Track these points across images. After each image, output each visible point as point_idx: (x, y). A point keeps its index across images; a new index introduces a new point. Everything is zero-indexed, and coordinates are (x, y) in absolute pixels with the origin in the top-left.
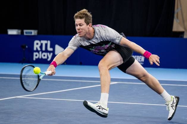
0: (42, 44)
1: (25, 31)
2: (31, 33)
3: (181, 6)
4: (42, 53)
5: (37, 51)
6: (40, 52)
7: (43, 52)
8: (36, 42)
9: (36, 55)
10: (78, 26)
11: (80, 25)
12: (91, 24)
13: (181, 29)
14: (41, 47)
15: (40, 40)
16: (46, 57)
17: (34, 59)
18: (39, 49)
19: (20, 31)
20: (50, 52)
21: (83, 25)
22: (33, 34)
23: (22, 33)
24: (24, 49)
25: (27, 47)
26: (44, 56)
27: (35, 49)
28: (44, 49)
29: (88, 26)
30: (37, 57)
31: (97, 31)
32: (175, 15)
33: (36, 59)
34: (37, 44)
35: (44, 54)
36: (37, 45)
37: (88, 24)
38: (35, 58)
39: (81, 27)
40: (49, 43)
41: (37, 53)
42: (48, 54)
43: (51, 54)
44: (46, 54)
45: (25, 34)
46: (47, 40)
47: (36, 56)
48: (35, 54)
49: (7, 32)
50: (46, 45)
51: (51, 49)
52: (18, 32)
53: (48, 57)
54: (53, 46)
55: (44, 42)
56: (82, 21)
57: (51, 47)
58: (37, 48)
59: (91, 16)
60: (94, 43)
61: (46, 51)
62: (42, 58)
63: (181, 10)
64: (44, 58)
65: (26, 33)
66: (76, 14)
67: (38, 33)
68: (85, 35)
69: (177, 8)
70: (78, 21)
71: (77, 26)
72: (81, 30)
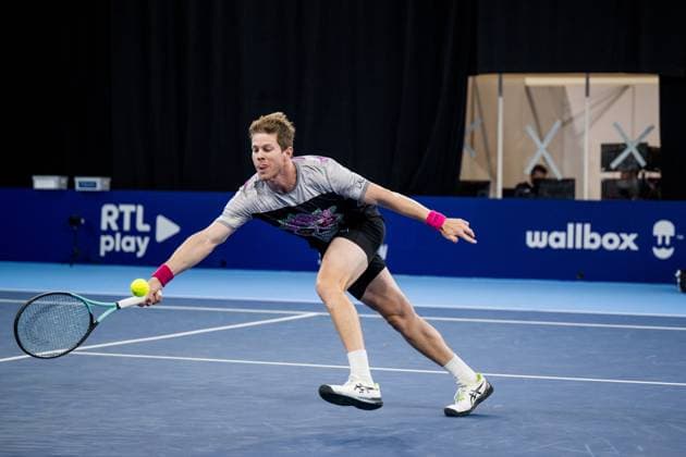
0: (121, 215)
1: (78, 180)
2: (95, 185)
3: (481, 116)
4: (122, 237)
5: (110, 232)
6: (118, 236)
7: (124, 234)
8: (106, 208)
9: (108, 243)
10: (261, 151)
11: (265, 149)
12: (290, 150)
13: (482, 176)
14: (120, 221)
15: (117, 205)
16: (132, 248)
17: (102, 253)
18: (115, 227)
19: (64, 181)
20: (143, 235)
21: (273, 149)
22: (99, 188)
23: (71, 184)
24: (75, 228)
25: (83, 221)
26: (128, 244)
27: (104, 227)
28: (127, 227)
29: (285, 153)
30: (110, 248)
31: (303, 170)
32: (467, 139)
33: (107, 253)
34: (110, 213)
35: (127, 239)
36: (108, 216)
37: (284, 148)
38: (103, 249)
39: (268, 155)
40: (140, 210)
41: (109, 238)
42: (139, 239)
43: (147, 240)
44: (132, 239)
45: (78, 188)
46: (136, 204)
47: (106, 245)
48: (104, 239)
49: (31, 183)
50: (133, 216)
51: (147, 228)
52: (60, 183)
53: (137, 249)
54: (150, 219)
55: (127, 209)
56: (271, 139)
57: (145, 222)
58: (109, 225)
59: (292, 129)
60: (293, 204)
61: (134, 232)
62: (121, 250)
63: (483, 125)
64: (126, 249)
65: (81, 185)
66: (255, 123)
67: (113, 186)
68: (274, 177)
69: (473, 121)
70: (259, 139)
71: (257, 151)
72: (266, 162)
